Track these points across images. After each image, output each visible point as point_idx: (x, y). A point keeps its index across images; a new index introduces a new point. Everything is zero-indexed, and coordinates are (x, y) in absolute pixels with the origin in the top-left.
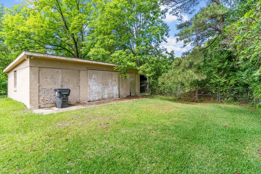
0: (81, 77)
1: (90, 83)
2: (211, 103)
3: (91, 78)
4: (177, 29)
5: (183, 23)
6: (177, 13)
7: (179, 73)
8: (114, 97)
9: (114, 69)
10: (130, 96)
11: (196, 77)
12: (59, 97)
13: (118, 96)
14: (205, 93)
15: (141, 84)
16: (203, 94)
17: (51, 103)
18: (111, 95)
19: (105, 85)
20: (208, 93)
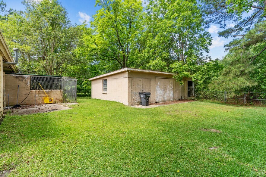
0: (152, 84)
1: (157, 89)
2: (261, 106)
3: (157, 85)
4: (219, 36)
5: (226, 30)
6: (220, 22)
7: (230, 80)
8: (171, 100)
9: (173, 77)
10: (181, 99)
11: (248, 84)
12: (144, 98)
13: (173, 99)
14: (254, 98)
15: (188, 89)
16: (252, 98)
17: (137, 102)
18: (169, 98)
19: (165, 89)
20: (257, 98)
